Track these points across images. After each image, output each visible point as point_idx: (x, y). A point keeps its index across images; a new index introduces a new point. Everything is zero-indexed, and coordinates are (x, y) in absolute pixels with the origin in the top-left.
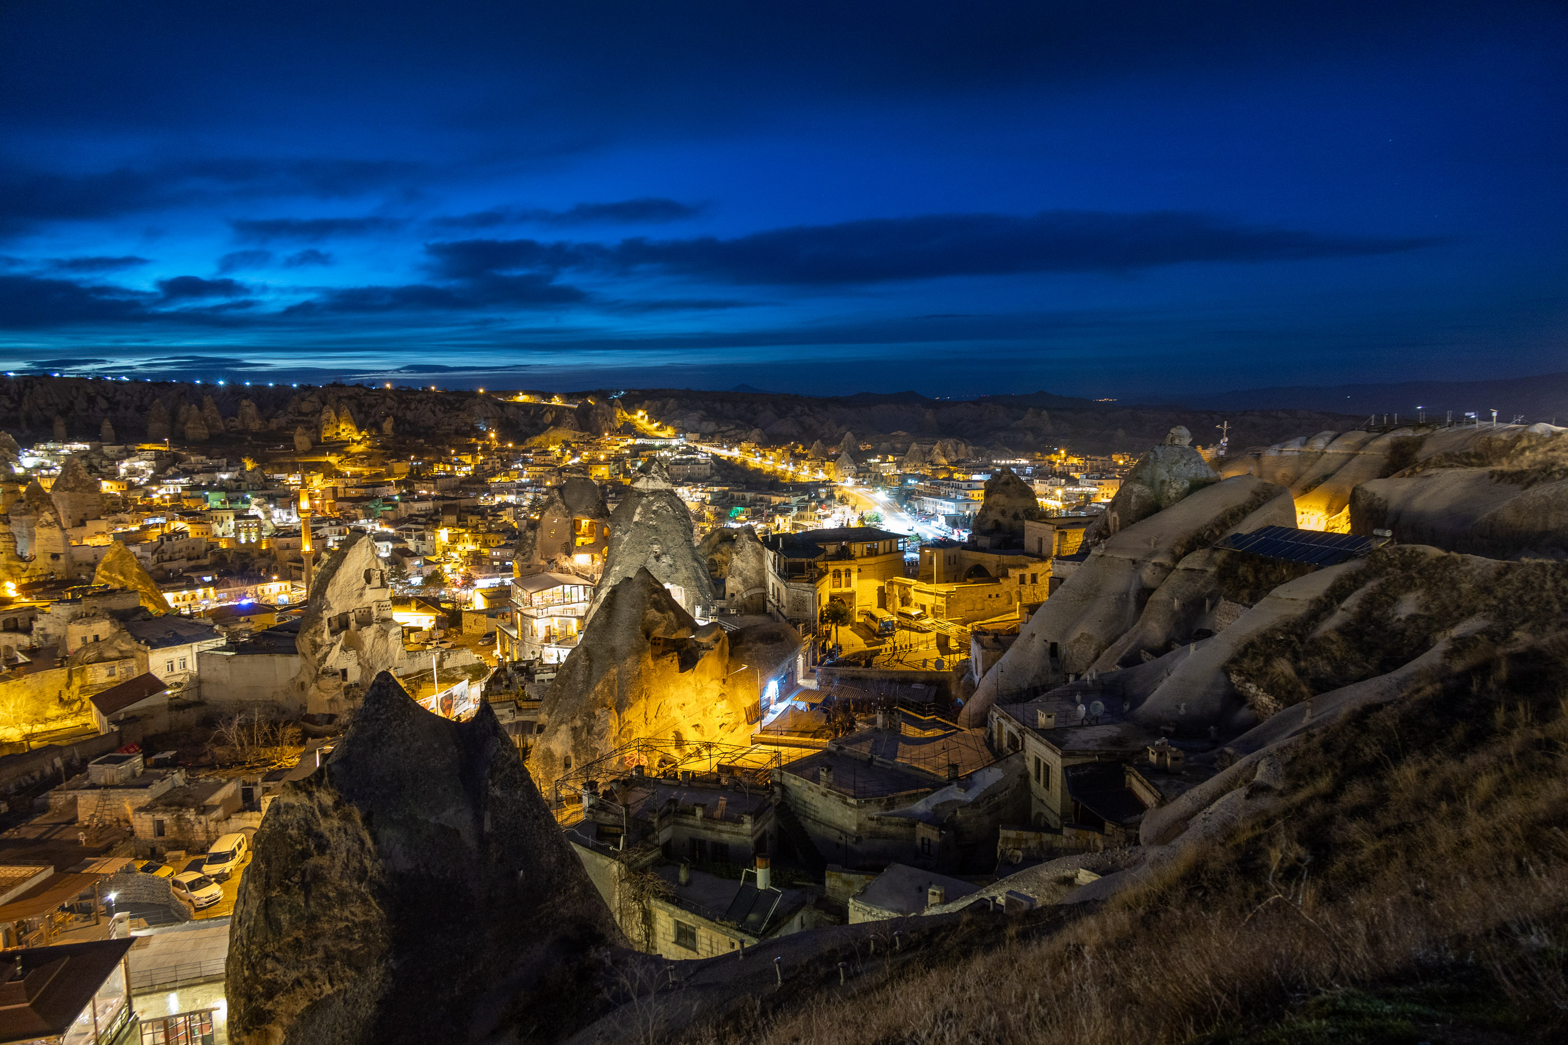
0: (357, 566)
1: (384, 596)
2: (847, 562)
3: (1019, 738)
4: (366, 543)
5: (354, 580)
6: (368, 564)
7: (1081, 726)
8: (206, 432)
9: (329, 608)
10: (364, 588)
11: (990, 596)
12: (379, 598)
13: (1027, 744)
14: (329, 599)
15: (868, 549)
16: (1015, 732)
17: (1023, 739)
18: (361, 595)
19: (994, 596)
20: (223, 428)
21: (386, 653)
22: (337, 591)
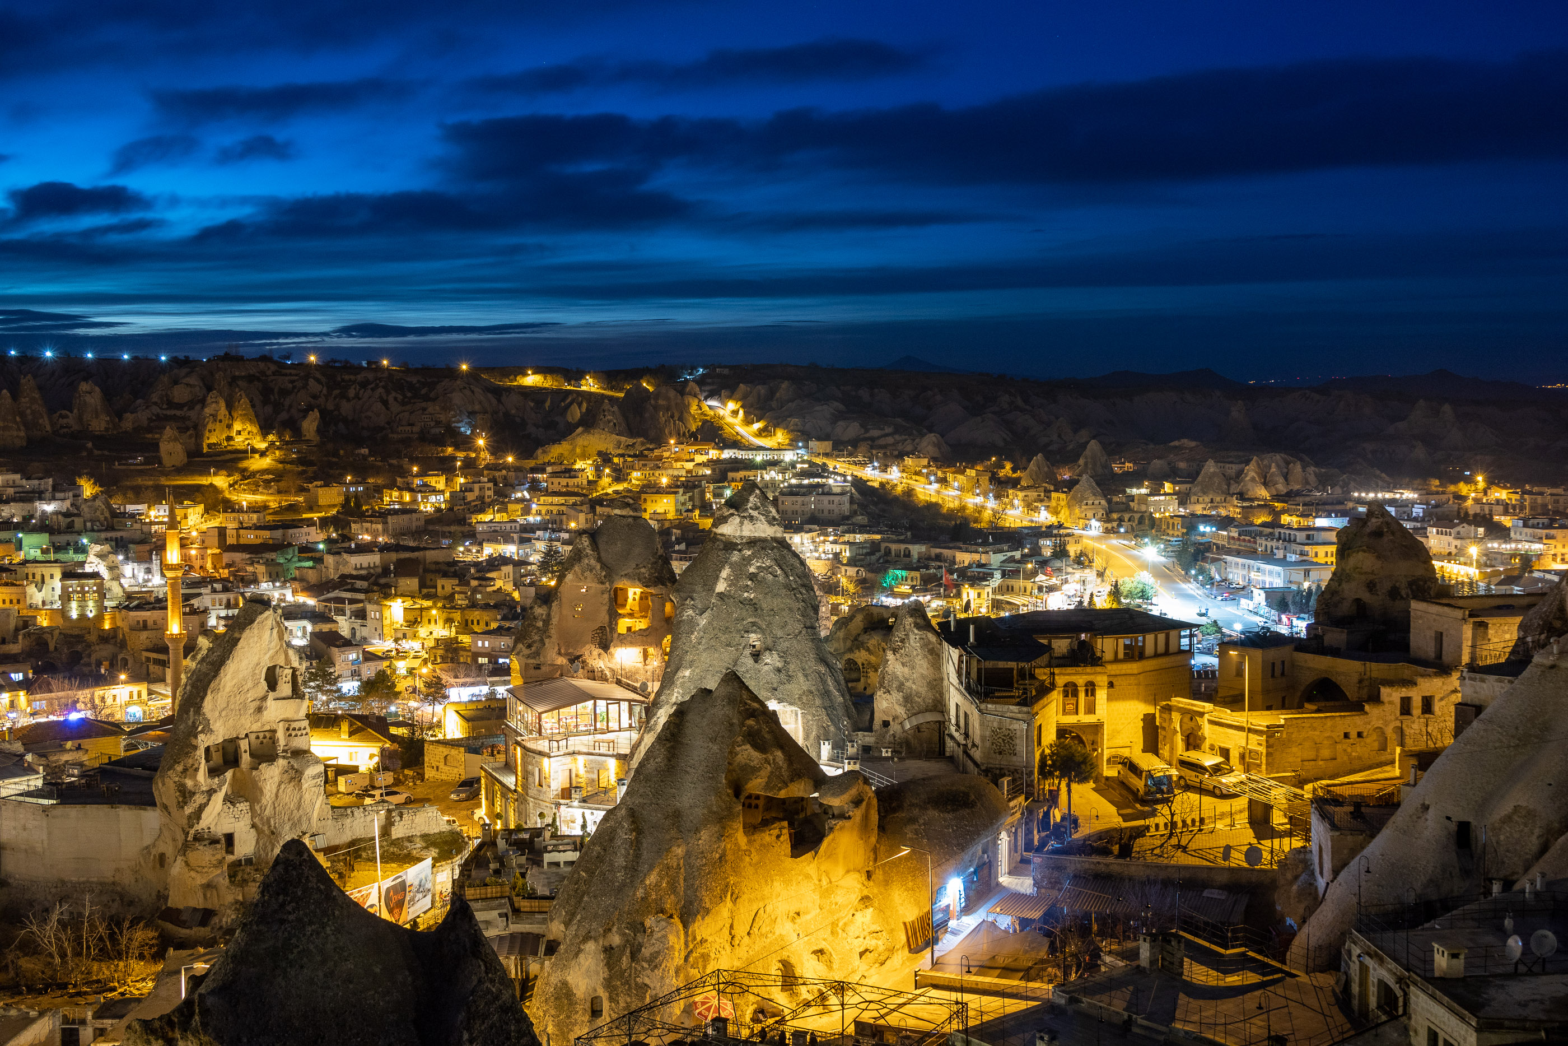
0: (255, 660)
1: (297, 711)
2: (1089, 669)
3: (1399, 993)
4: (270, 622)
5: (250, 684)
6: (272, 658)
7: (1514, 975)
8: (22, 434)
9: (208, 730)
10: (264, 698)
11: (1346, 736)
12: (289, 714)
13: (1413, 1006)
14: (209, 715)
15: (1126, 647)
16: (1391, 982)
17: (1406, 995)
18: (259, 710)
19: (1353, 734)
20: (48, 428)
21: (298, 809)
22: (221, 702)
